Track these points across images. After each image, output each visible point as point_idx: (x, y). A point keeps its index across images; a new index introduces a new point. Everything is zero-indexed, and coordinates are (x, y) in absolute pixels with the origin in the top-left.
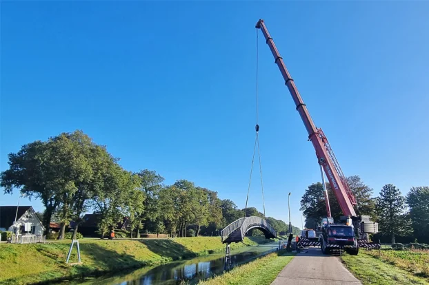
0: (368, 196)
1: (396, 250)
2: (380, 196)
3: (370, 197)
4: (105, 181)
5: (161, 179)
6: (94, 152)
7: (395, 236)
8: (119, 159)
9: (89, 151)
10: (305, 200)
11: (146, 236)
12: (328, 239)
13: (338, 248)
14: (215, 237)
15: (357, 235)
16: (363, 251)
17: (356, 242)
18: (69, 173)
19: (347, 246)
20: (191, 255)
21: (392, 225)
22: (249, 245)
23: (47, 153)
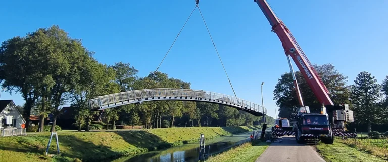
0: (343, 84)
1: (373, 138)
2: (355, 84)
3: (345, 86)
4: (81, 75)
5: (134, 71)
6: (70, 46)
7: (372, 124)
8: (94, 53)
9: (65, 46)
10: (278, 89)
11: (122, 128)
12: (303, 128)
13: (313, 137)
14: (189, 128)
15: (332, 124)
16: (339, 140)
17: (331, 131)
18: (46, 67)
19: (322, 135)
20: (166, 146)
21: (368, 113)
22: (223, 135)
23: (26, 49)
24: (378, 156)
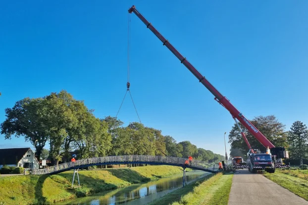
0: (282, 130)
1: (302, 169)
2: (291, 130)
3: (283, 131)
4: (86, 127)
6: (77, 105)
7: (303, 159)
8: (94, 110)
9: (74, 107)
10: (232, 134)
11: (111, 167)
12: (254, 163)
13: (261, 169)
15: (274, 161)
16: (278, 171)
17: (273, 164)
18: (61, 123)
19: (267, 167)
20: (145, 180)
21: (301, 151)
24: (301, 178)
